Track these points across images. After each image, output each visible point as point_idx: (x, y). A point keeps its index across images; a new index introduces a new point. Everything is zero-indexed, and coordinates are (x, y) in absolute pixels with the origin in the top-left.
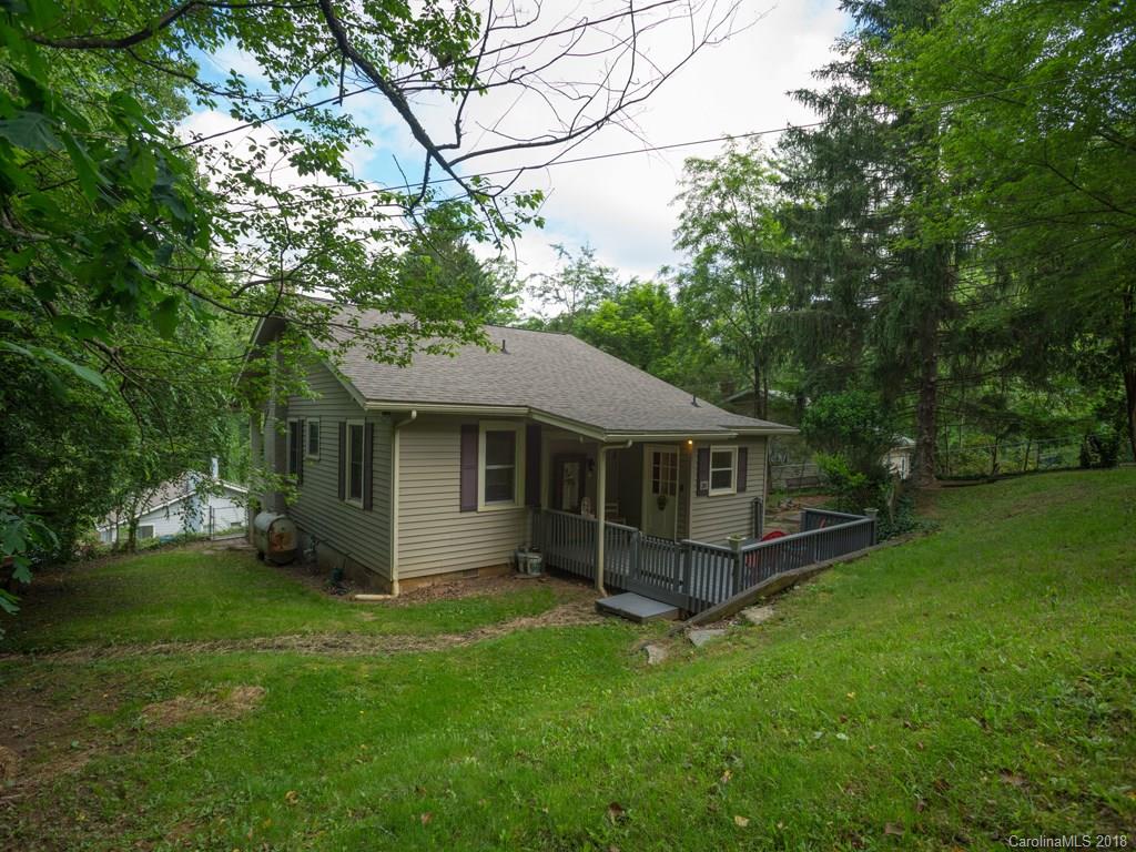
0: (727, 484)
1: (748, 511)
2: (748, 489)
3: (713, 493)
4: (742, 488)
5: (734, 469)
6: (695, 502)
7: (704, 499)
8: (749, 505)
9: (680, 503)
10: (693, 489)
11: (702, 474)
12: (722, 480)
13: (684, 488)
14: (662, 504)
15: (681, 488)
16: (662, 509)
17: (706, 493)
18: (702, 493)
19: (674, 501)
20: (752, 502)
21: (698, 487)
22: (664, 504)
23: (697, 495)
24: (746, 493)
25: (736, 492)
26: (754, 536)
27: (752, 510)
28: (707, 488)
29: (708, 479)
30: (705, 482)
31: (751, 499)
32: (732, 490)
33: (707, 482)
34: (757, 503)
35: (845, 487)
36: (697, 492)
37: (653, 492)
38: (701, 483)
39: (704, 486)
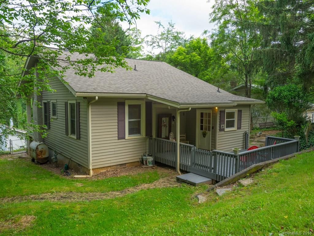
0: (232, 126)
1: (242, 138)
2: (242, 128)
3: (226, 130)
4: (239, 128)
5: (236, 119)
6: (219, 134)
7: (223, 133)
8: (242, 135)
9: (212, 134)
10: (218, 128)
11: (222, 121)
12: (230, 124)
14: (204, 135)
15: (213, 128)
16: (204, 137)
17: (223, 130)
18: (222, 130)
19: (209, 134)
20: (244, 134)
21: (220, 127)
22: (205, 135)
23: (220, 131)
24: (241, 130)
25: (236, 129)
26: (245, 148)
27: (244, 137)
28: (224, 128)
29: (224, 124)
30: (223, 125)
31: (243, 132)
32: (235, 128)
33: (224, 125)
34: (246, 134)
35: (285, 127)
36: (220, 129)
37: (201, 130)
38: (221, 125)
39: (223, 127)
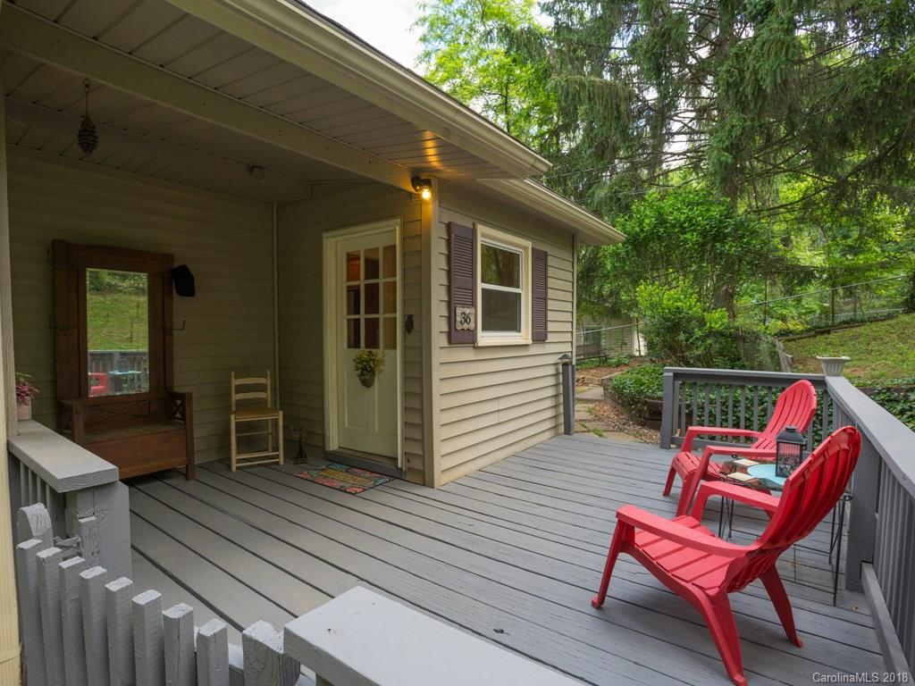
0: (512, 324)
1: (551, 381)
2: (551, 338)
3: (486, 338)
4: (540, 336)
5: (525, 290)
6: (444, 359)
7: (468, 354)
8: (551, 371)
9: (405, 364)
10: (439, 325)
11: (458, 293)
12: (502, 314)
13: (415, 325)
14: (366, 373)
15: (409, 325)
16: (367, 383)
17: (468, 339)
18: (460, 337)
19: (393, 361)
20: (560, 366)
21: (451, 319)
22: (373, 372)
23: (450, 342)
24: (547, 346)
25: (530, 342)
26: (562, 429)
27: (557, 379)
28: (472, 324)
29: (474, 304)
30: (467, 311)
31: (554, 359)
32: (524, 336)
33: (472, 310)
34: (565, 365)
35: (698, 333)
36: (449, 334)
37: (349, 347)
38: (459, 311)
39: (466, 319)
